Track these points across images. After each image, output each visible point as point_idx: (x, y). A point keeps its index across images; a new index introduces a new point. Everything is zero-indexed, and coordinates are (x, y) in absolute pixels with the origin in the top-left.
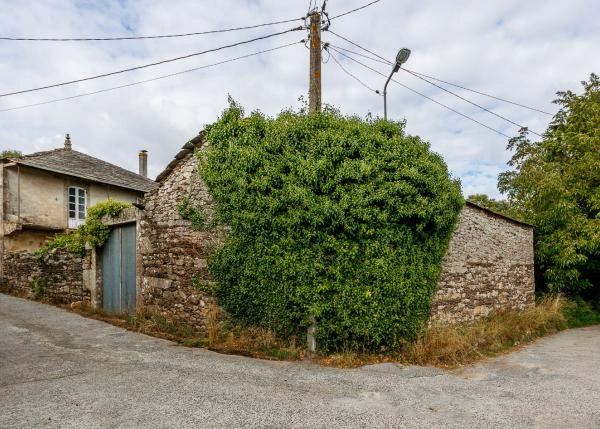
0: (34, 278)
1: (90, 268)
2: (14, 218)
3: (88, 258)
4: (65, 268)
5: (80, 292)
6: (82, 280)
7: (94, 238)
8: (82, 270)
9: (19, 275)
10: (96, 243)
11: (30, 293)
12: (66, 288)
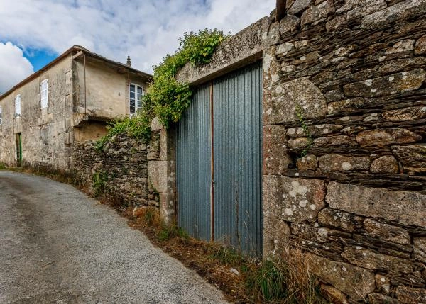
0: (96, 170)
1: (157, 159)
2: (82, 110)
3: (156, 143)
4: (126, 158)
5: (144, 193)
6: (147, 176)
7: (167, 109)
8: (146, 161)
9: (84, 167)
10: (169, 116)
11: (91, 189)
12: (127, 186)
